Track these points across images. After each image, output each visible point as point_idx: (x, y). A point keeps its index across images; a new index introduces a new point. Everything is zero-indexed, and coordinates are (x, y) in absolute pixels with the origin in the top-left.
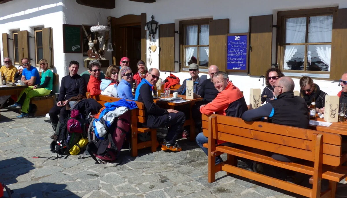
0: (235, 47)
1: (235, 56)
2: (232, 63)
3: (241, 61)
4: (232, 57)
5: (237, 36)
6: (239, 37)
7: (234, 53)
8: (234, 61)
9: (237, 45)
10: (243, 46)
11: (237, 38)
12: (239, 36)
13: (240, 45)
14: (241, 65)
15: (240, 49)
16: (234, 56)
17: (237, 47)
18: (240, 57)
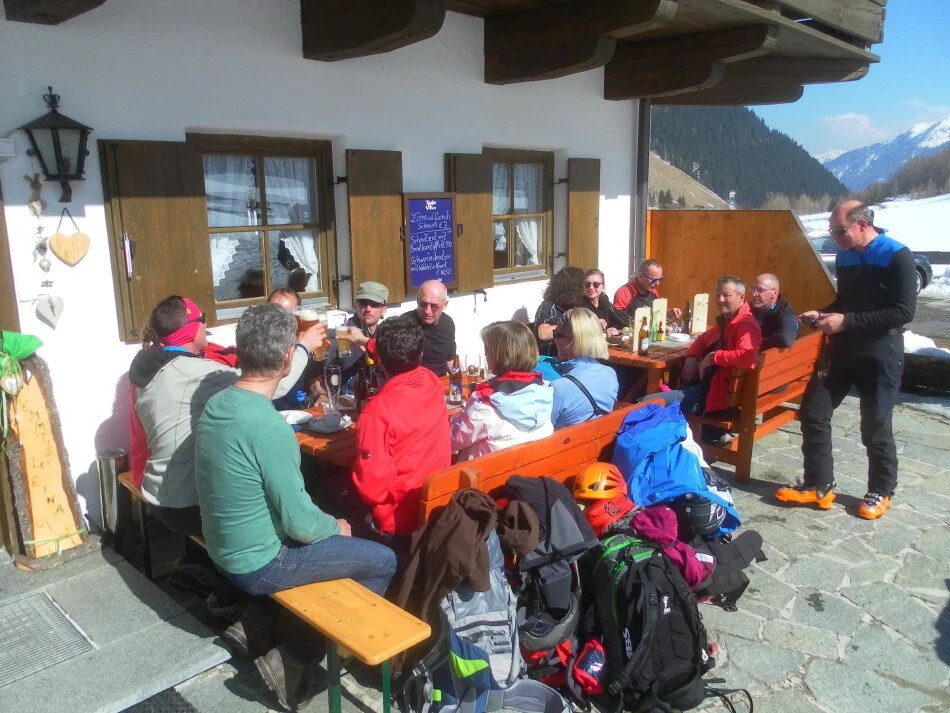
0: (429, 229)
1: (429, 250)
2: (423, 268)
3: (442, 262)
4: (422, 254)
5: (431, 200)
6: (433, 203)
7: (426, 244)
8: (428, 263)
9: (431, 222)
10: (443, 225)
11: (430, 205)
12: (435, 199)
13: (438, 222)
14: (442, 273)
15: (439, 234)
16: (426, 252)
17: (432, 229)
18: (439, 252)
